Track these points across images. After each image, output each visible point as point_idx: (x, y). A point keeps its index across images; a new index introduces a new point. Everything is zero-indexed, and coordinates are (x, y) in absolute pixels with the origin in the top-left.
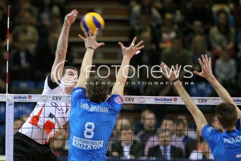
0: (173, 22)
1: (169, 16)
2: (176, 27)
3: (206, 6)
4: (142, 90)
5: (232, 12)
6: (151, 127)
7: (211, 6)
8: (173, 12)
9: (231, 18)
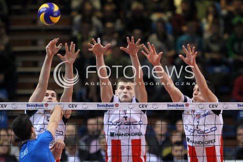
0: (113, 31)
1: (109, 25)
2: (116, 35)
3: (145, 15)
4: (84, 97)
5: (170, 20)
6: (93, 132)
7: (150, 14)
8: (113, 21)
9: (169, 26)
